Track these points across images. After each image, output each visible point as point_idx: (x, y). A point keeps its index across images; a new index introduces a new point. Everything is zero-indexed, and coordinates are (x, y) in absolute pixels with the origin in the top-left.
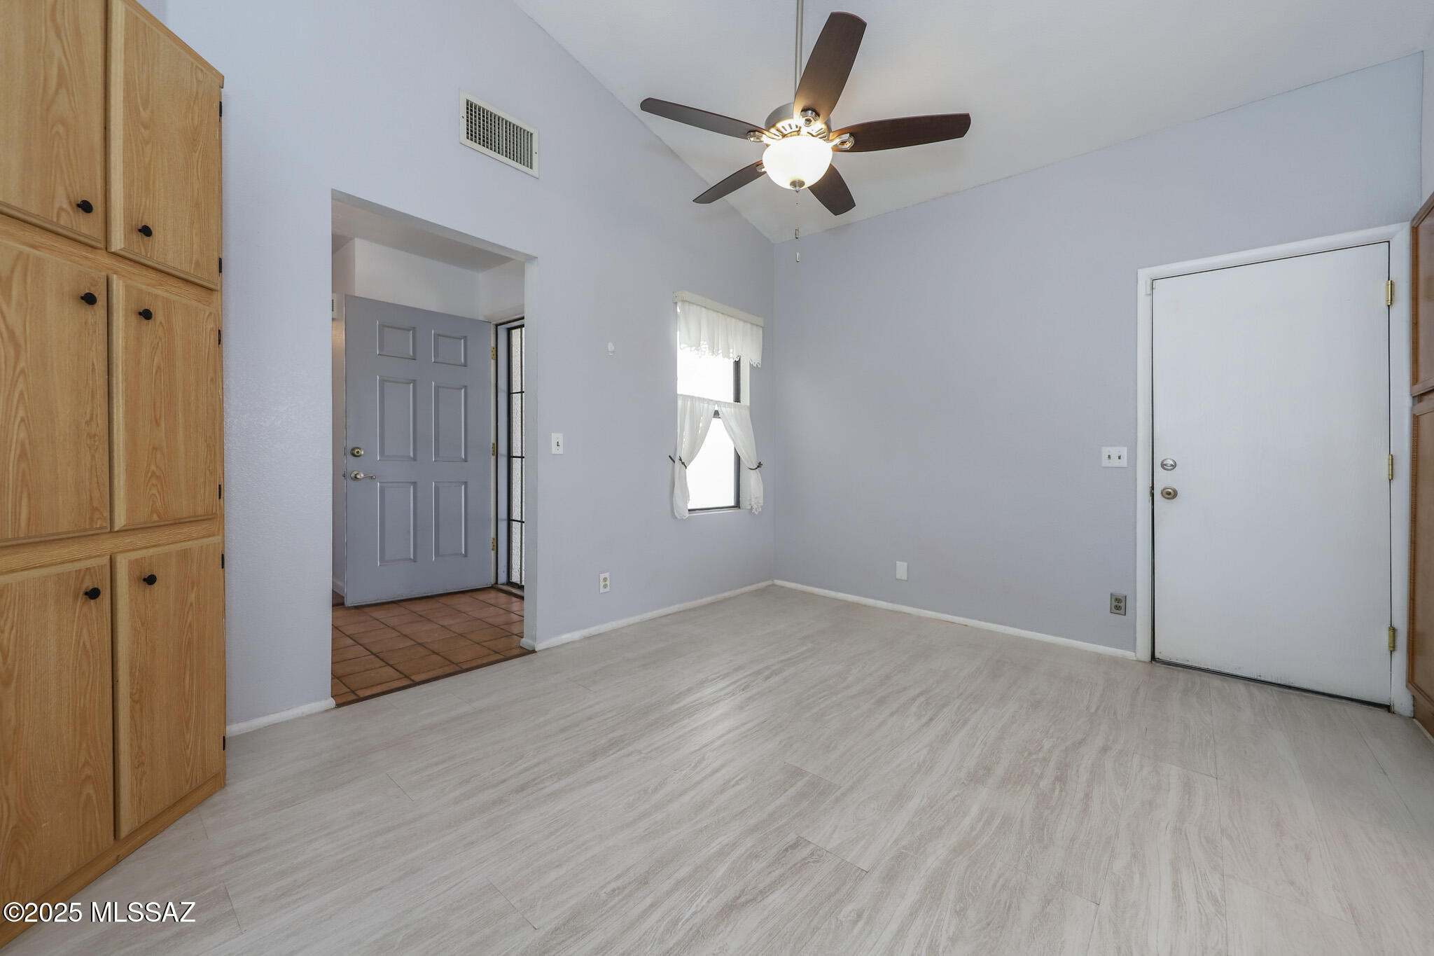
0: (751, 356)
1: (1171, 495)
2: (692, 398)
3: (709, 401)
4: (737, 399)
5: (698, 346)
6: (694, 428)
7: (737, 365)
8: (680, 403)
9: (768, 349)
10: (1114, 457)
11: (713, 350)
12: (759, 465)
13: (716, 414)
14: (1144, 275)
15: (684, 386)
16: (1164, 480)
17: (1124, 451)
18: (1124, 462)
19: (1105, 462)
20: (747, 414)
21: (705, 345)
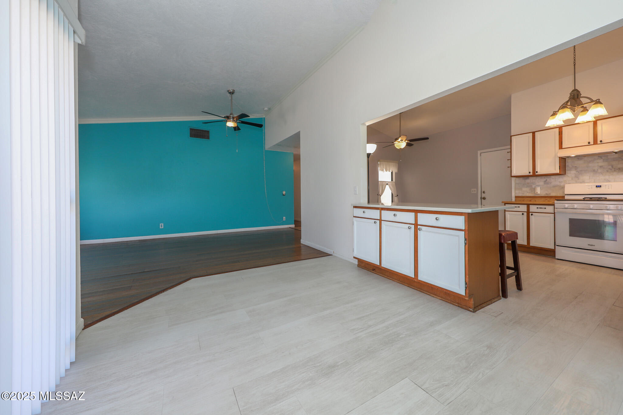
0: (395, 170)
1: (484, 198)
2: (382, 181)
3: (385, 182)
4: (392, 180)
5: (383, 170)
6: (382, 188)
7: (392, 173)
8: (379, 183)
9: (399, 169)
10: (474, 191)
11: (386, 171)
12: (397, 195)
13: (387, 184)
14: (479, 152)
15: (381, 179)
16: (483, 195)
17: (476, 190)
18: (476, 192)
19: (472, 192)
20: (394, 184)
21: (384, 170)
